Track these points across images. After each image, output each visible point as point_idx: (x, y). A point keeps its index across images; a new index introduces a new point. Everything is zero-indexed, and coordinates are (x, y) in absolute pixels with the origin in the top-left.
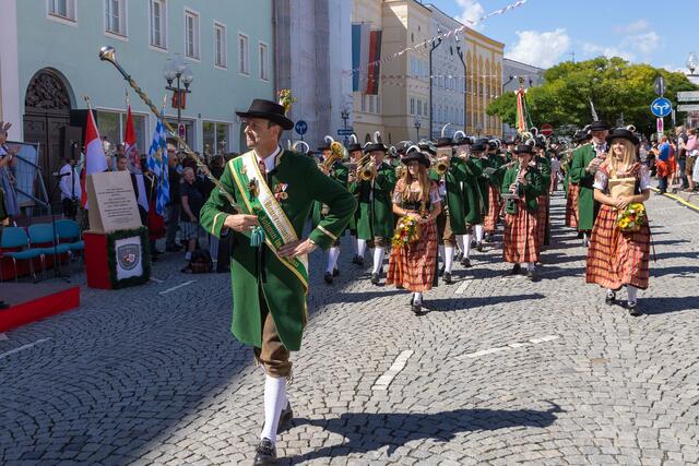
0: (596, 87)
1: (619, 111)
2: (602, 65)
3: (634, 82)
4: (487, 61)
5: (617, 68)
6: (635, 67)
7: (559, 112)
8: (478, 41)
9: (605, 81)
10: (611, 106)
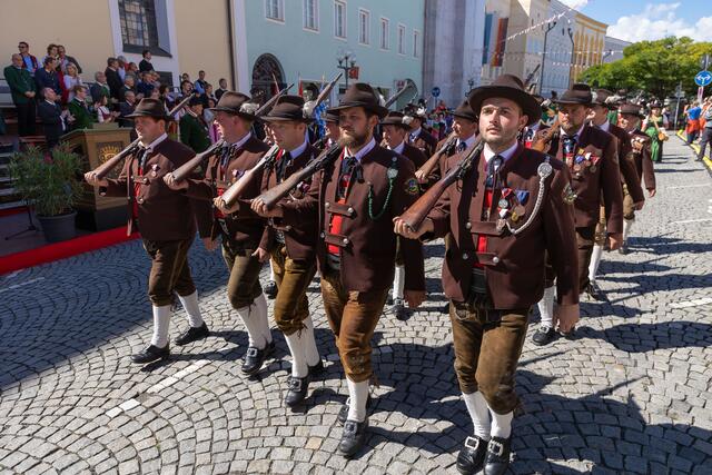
0: (663, 61)
1: (678, 80)
2: (671, 44)
3: (694, 57)
4: (592, 39)
5: (684, 45)
6: (698, 44)
7: (631, 80)
8: (587, 23)
9: (671, 57)
10: (673, 75)
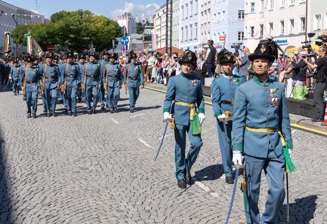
0: (80, 26)
3: (99, 25)
9: (85, 24)
10: (87, 36)
